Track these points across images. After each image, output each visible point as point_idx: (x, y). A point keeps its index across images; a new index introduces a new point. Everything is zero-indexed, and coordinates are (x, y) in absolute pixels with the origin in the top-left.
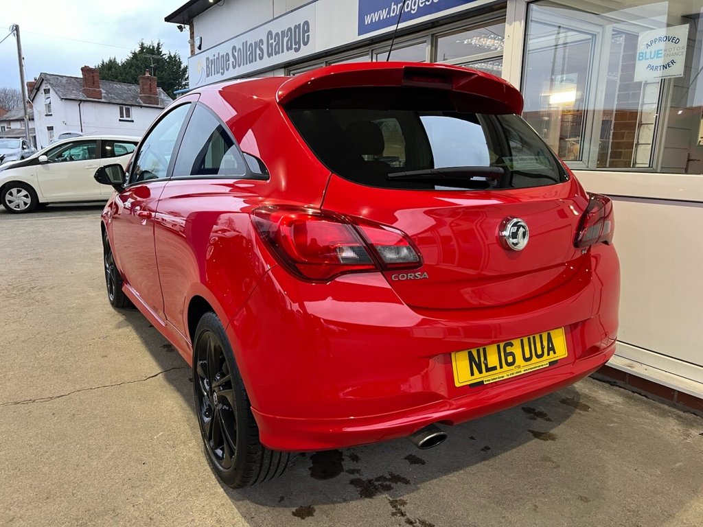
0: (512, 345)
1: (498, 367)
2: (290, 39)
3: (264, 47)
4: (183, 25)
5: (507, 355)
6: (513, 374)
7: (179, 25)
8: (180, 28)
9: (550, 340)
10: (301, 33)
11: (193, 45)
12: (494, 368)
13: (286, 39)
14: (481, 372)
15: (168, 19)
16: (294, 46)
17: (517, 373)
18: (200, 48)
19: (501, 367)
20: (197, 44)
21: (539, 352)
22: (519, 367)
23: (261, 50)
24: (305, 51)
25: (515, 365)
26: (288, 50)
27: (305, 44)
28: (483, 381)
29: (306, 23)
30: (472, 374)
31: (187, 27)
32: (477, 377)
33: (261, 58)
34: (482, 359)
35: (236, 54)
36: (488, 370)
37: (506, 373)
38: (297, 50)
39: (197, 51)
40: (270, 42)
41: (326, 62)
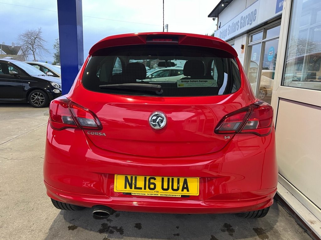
0: (155, 179)
1: (143, 188)
2: (249, 19)
3: (239, 24)
4: (215, 18)
5: (150, 183)
6: (152, 194)
7: (213, 18)
8: (214, 19)
9: (185, 182)
10: (253, 15)
11: (218, 26)
12: (141, 188)
13: (247, 19)
14: (131, 188)
15: (209, 16)
16: (250, 22)
17: (155, 195)
18: (220, 27)
19: (145, 189)
20: (219, 26)
21: (175, 187)
22: (158, 192)
23: (238, 26)
24: (254, 24)
25: (155, 190)
26: (247, 25)
27: (254, 21)
28: (131, 193)
29: (256, 10)
30: (126, 188)
31: (217, 18)
32: (128, 190)
33: (238, 30)
34: (134, 182)
35: (229, 28)
36: (136, 188)
37: (147, 192)
38: (251, 24)
39: (219, 28)
40: (242, 21)
41: (264, 29)
